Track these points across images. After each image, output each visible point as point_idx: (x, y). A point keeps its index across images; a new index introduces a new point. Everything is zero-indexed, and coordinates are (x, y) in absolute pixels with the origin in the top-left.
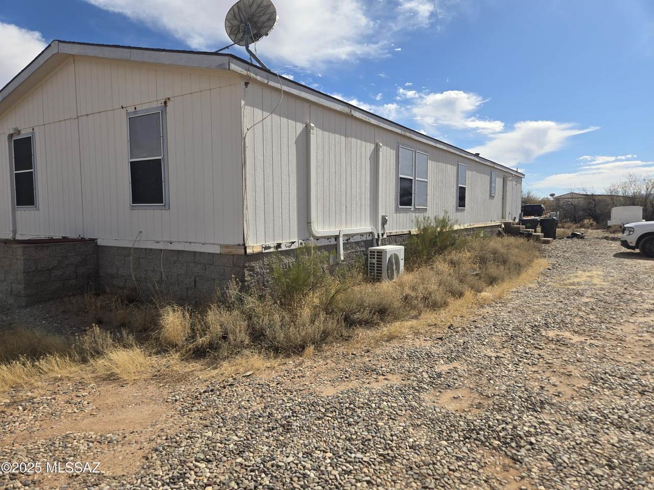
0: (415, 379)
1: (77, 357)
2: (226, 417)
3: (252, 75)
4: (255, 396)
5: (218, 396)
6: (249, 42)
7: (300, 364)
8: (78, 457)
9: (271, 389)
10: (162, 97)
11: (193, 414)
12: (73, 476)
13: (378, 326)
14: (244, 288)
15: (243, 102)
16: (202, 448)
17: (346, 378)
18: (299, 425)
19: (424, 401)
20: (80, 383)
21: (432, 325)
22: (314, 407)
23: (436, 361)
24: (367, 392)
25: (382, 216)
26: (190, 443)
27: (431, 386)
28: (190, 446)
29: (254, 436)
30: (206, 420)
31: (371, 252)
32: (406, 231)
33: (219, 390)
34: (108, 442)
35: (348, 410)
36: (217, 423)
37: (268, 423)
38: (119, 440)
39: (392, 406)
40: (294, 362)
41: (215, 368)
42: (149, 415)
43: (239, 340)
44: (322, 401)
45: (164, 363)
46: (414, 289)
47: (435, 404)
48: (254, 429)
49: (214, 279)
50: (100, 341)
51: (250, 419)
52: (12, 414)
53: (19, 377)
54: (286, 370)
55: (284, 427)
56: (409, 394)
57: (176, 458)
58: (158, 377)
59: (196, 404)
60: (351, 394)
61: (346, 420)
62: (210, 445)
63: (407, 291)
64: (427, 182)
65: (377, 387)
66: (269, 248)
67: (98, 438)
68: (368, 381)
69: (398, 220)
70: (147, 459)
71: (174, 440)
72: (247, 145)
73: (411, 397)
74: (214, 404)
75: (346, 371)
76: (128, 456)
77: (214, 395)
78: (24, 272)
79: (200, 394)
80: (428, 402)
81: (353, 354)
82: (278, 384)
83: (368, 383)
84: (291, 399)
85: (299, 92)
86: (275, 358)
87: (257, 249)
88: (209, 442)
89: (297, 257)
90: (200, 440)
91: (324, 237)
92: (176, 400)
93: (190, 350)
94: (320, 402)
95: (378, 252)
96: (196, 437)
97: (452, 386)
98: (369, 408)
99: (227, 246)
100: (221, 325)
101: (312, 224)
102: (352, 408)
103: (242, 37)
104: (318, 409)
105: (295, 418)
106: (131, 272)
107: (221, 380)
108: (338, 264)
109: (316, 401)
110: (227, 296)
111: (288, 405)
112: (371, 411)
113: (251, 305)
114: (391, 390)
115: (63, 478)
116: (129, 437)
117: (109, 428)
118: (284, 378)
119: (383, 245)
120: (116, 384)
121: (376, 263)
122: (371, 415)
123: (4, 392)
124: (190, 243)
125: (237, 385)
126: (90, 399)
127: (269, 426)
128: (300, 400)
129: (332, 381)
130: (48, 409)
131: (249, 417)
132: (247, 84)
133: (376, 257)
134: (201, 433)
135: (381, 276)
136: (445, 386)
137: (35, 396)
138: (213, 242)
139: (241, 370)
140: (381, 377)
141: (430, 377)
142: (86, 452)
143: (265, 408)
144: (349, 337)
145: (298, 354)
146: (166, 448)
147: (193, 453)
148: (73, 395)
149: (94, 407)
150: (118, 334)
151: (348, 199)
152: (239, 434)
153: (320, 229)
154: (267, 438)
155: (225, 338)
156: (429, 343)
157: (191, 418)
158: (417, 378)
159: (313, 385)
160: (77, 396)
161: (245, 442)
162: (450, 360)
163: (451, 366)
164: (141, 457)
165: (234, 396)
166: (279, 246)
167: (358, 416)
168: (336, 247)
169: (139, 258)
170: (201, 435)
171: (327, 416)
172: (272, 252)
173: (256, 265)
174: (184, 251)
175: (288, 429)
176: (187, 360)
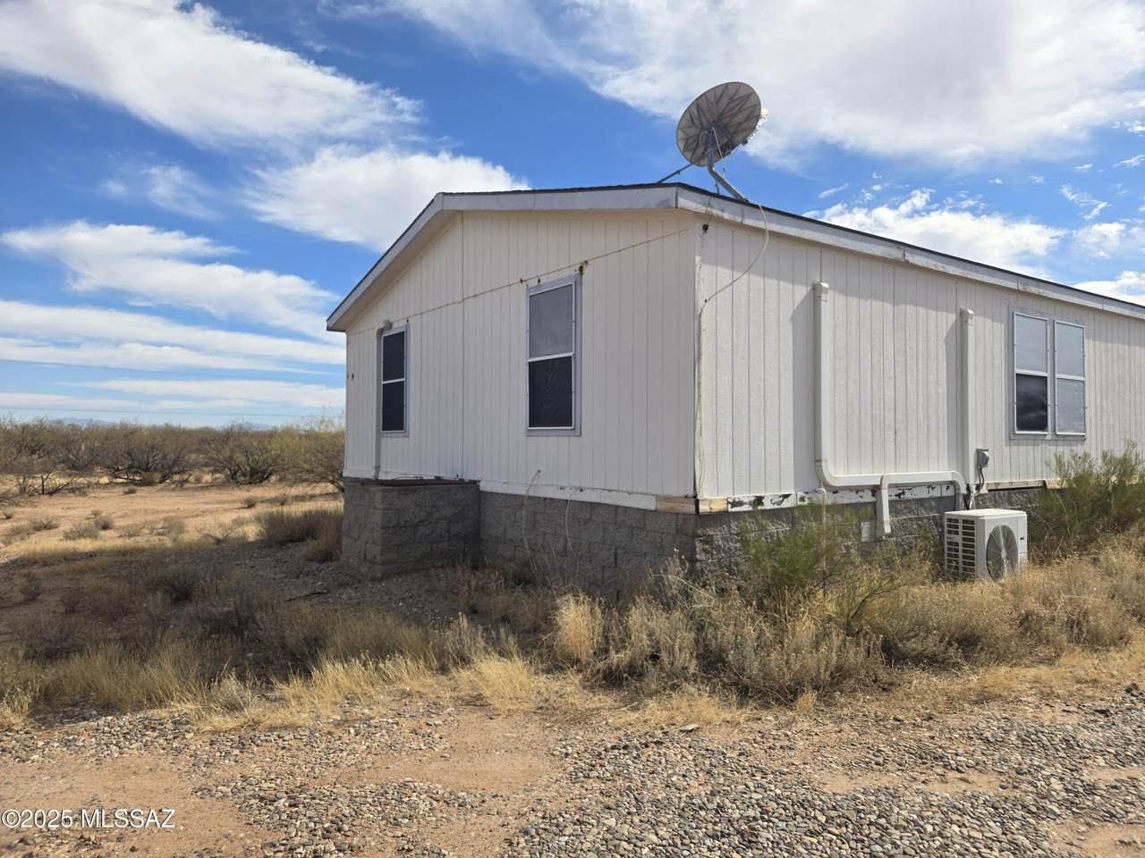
0: (1031, 788)
1: (435, 663)
2: (643, 798)
3: (716, 212)
4: (697, 769)
5: (635, 758)
6: (714, 159)
7: (788, 724)
8: (415, 820)
9: (727, 761)
10: (577, 261)
11: (590, 783)
12: (403, 849)
13: (959, 669)
14: (694, 574)
15: (698, 259)
16: (597, 845)
17: (877, 764)
18: (772, 839)
19: (1046, 837)
20: (434, 704)
21: (1086, 682)
22: (806, 809)
23: (1085, 758)
24: (919, 799)
25: (978, 451)
26: (579, 832)
27: (1067, 808)
28: (578, 836)
29: (687, 841)
30: (609, 796)
31: (950, 520)
32: (1033, 481)
33: (637, 749)
34: (459, 805)
35: (873, 828)
36: (628, 805)
37: (715, 824)
38: (474, 805)
39: (970, 837)
40: (776, 718)
41: (635, 709)
42: (524, 771)
43: (678, 664)
44: (821, 800)
45: (556, 689)
46: (1046, 601)
47: (1074, 849)
48: (687, 829)
49: (645, 554)
50: (467, 640)
51: (683, 810)
52: (340, 738)
53: (358, 684)
54: (759, 732)
55: (742, 836)
56: (1013, 819)
57: (553, 853)
58: (545, 710)
59: (598, 767)
60: (883, 797)
61: (868, 848)
62: (609, 843)
63: (1032, 604)
64: (1083, 382)
65: (944, 791)
66: (740, 504)
67: (447, 795)
68: (923, 777)
69: (1014, 461)
70: (511, 844)
71: (555, 821)
72: (703, 327)
73: (1017, 824)
74: (625, 771)
75: (879, 751)
76: (483, 834)
77: (627, 757)
78: (383, 528)
79: (606, 750)
80: (1055, 841)
81: (896, 719)
82: (740, 754)
83: (923, 782)
84: (762, 786)
85: (799, 230)
86: (741, 705)
87: (718, 506)
88: (609, 836)
89: (793, 522)
90: (595, 830)
91: (850, 489)
92: (567, 755)
93: (599, 671)
94: (818, 802)
95: (964, 521)
96: (589, 824)
97: (1119, 816)
98: (919, 832)
99: (668, 499)
100: (650, 635)
101: (823, 463)
102: (882, 826)
103: (703, 153)
104: (812, 815)
105: (766, 823)
106: (522, 535)
107: (643, 731)
108: (880, 540)
109: (810, 798)
110: (664, 584)
111: (755, 796)
112: (922, 839)
113: (705, 604)
114: (972, 803)
115: (390, 849)
116: (490, 803)
117: (463, 782)
118: (755, 745)
119: (978, 507)
120: (484, 713)
121: (961, 542)
122: (921, 846)
123: (336, 704)
124: (610, 491)
125: (669, 744)
126: (444, 731)
127: (716, 828)
128: (778, 792)
129: (848, 766)
130: (387, 737)
131: (682, 805)
132: (705, 228)
133: (960, 530)
134: (598, 818)
135: (972, 570)
136: (1102, 813)
137: (373, 715)
138: (645, 491)
139: (679, 719)
140: (952, 775)
141: (1067, 790)
142: (427, 814)
143: (713, 794)
144: (891, 684)
145: (786, 705)
146: (541, 831)
147: (582, 850)
148: (422, 721)
149: (448, 745)
150: (493, 633)
151: (899, 416)
152: (661, 833)
153: (841, 471)
154: (710, 850)
155: (655, 657)
156: (1074, 719)
157: (586, 790)
158: (1036, 787)
159: (808, 766)
160: (428, 724)
161: (670, 849)
162: (1122, 760)
163: (1123, 774)
164: (502, 838)
165: (660, 763)
166: (759, 500)
167: (894, 843)
168: (875, 507)
169: (535, 512)
170: (598, 822)
171: (829, 832)
172: (745, 512)
173: (717, 534)
174: (599, 504)
175: (750, 842)
176: (592, 688)
